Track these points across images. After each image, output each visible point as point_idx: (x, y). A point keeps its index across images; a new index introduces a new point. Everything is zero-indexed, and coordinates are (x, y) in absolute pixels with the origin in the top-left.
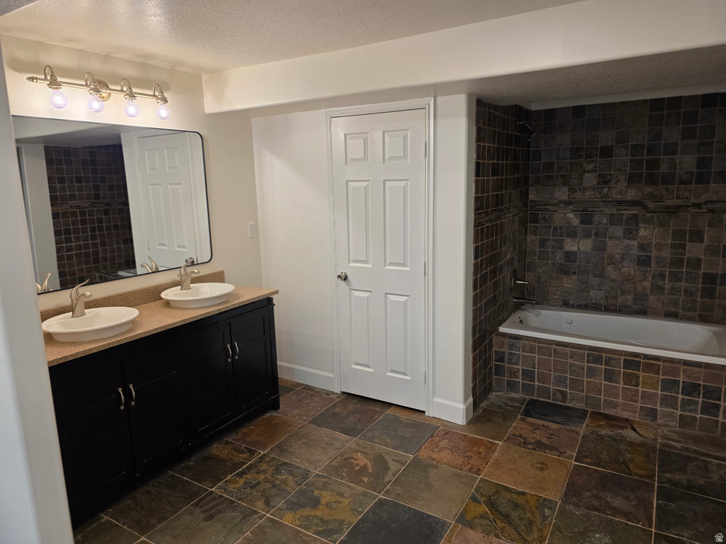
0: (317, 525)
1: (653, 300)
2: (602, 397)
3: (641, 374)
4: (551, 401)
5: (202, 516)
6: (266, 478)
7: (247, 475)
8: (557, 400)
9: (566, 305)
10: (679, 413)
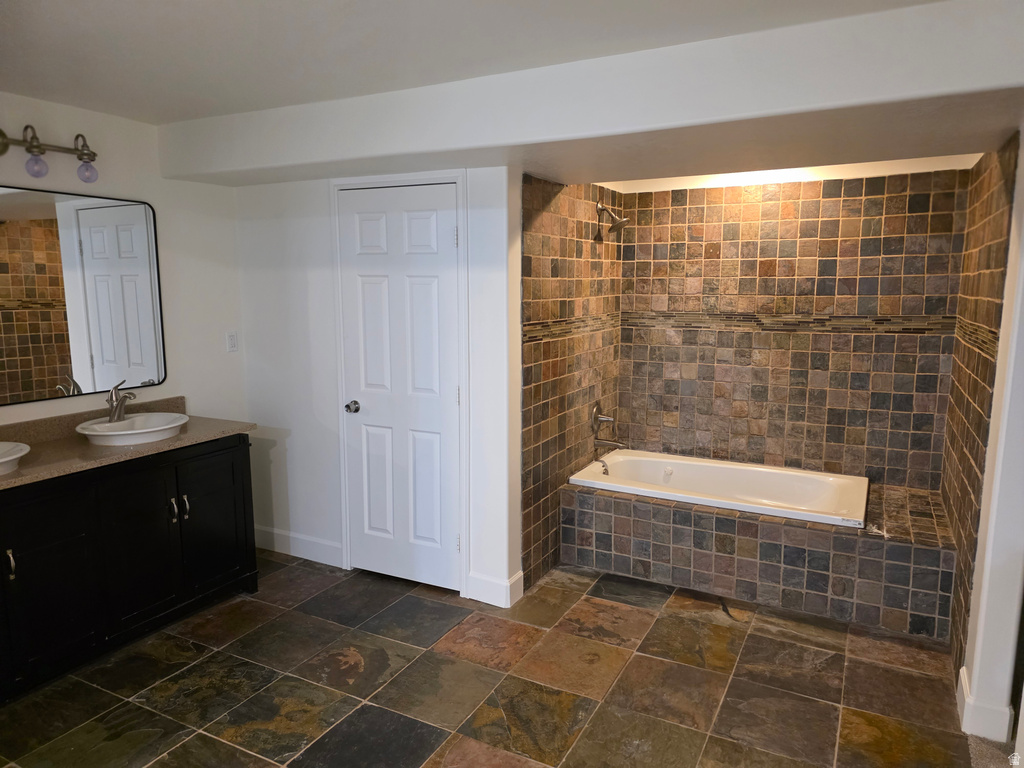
0: (265, 741)
1: (771, 445)
2: (692, 569)
3: (737, 537)
4: (631, 576)
5: (105, 734)
6: (211, 682)
7: (186, 680)
8: (638, 575)
9: (667, 450)
10: (783, 587)
